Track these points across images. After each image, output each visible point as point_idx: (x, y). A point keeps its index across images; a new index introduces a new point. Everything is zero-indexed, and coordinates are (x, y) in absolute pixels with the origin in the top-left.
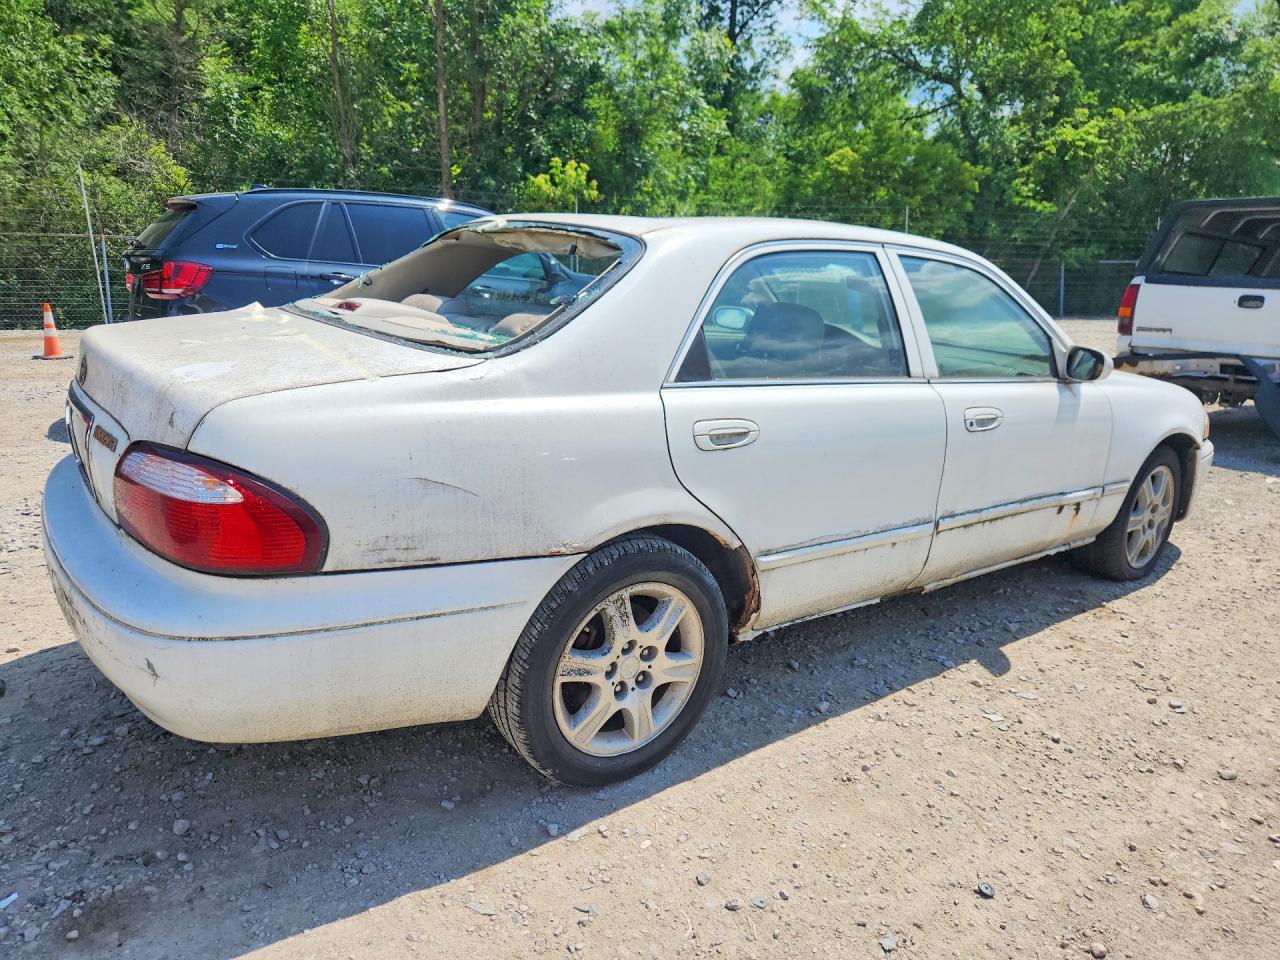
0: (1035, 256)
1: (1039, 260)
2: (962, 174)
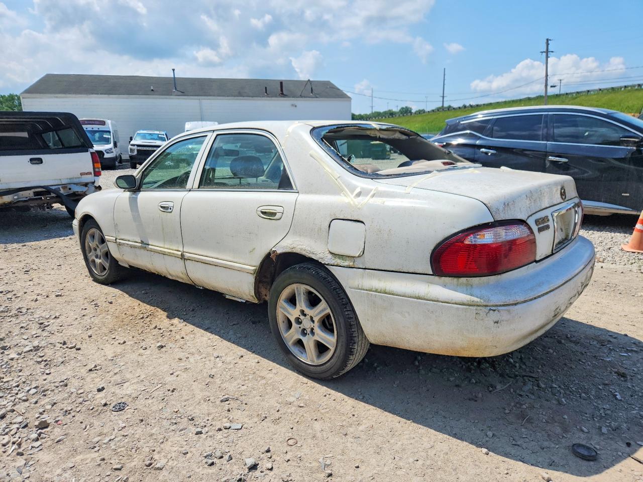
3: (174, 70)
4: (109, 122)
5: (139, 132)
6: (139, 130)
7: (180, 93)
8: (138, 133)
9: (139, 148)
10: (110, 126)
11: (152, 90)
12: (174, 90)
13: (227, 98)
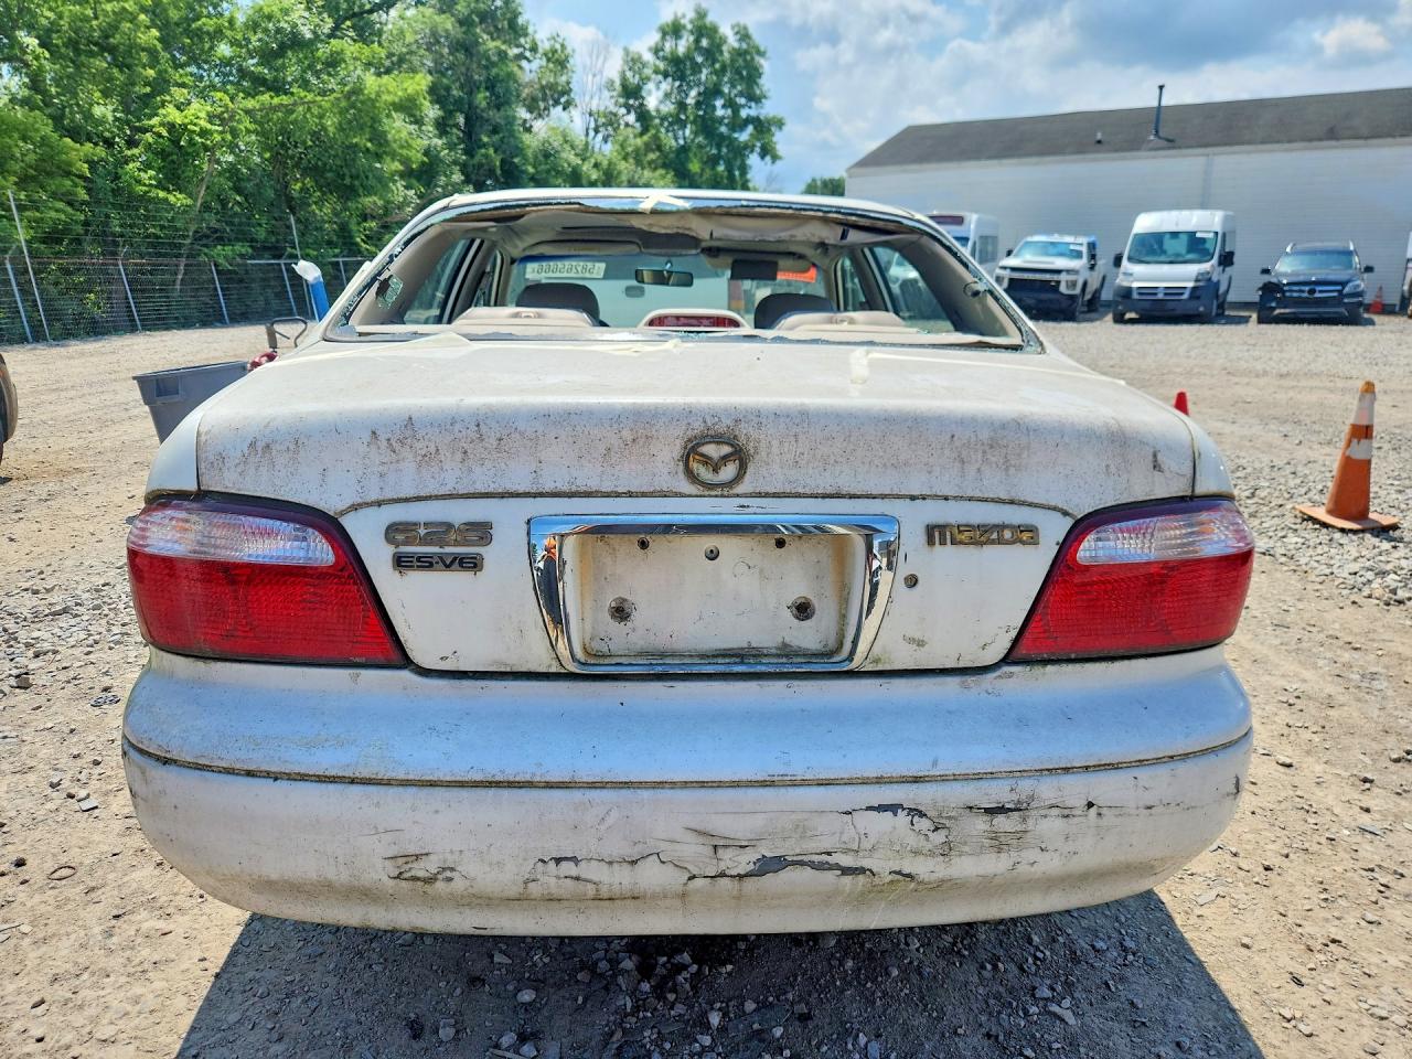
0: (179, 256)
1: (183, 261)
2: (66, 154)
3: (1161, 87)
4: (972, 219)
5: (1029, 239)
6: (1032, 234)
7: (1164, 143)
8: (1027, 243)
9: (1017, 275)
10: (972, 226)
11: (1099, 142)
12: (1152, 137)
13: (1287, 146)
